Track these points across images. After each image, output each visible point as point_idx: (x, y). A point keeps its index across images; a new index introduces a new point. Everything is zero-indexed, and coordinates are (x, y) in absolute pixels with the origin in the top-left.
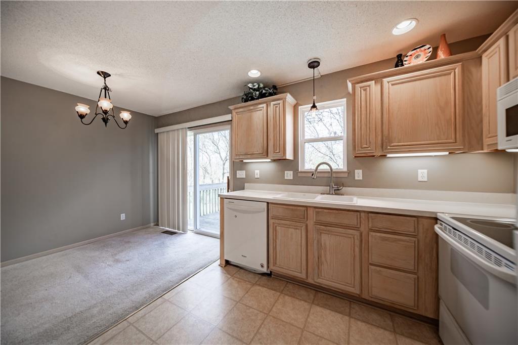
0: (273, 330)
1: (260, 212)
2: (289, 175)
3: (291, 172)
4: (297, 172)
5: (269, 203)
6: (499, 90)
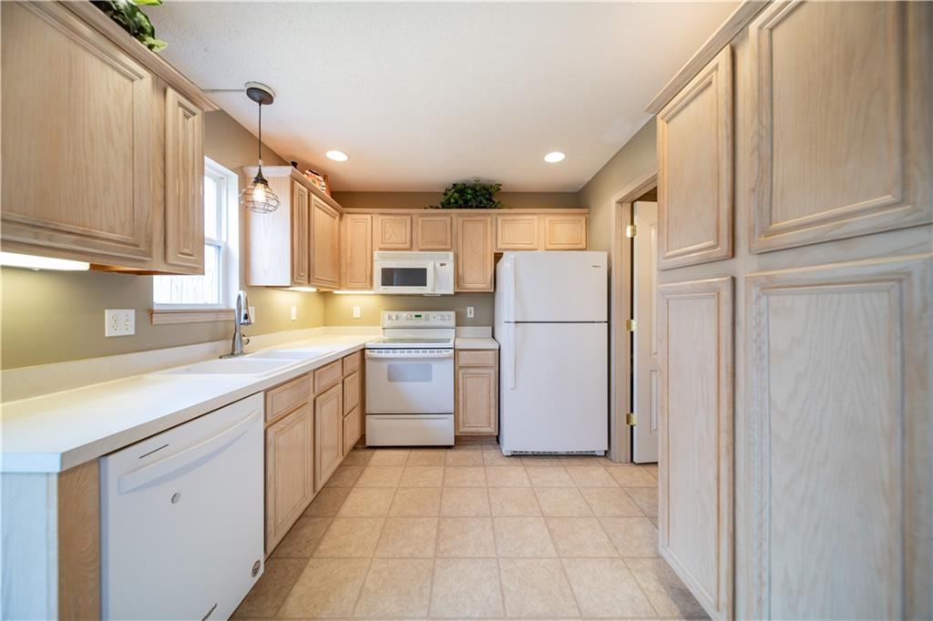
0: (401, 543)
1: (237, 439)
2: (119, 322)
3: (131, 313)
4: (151, 312)
5: (266, 391)
6: (377, 254)
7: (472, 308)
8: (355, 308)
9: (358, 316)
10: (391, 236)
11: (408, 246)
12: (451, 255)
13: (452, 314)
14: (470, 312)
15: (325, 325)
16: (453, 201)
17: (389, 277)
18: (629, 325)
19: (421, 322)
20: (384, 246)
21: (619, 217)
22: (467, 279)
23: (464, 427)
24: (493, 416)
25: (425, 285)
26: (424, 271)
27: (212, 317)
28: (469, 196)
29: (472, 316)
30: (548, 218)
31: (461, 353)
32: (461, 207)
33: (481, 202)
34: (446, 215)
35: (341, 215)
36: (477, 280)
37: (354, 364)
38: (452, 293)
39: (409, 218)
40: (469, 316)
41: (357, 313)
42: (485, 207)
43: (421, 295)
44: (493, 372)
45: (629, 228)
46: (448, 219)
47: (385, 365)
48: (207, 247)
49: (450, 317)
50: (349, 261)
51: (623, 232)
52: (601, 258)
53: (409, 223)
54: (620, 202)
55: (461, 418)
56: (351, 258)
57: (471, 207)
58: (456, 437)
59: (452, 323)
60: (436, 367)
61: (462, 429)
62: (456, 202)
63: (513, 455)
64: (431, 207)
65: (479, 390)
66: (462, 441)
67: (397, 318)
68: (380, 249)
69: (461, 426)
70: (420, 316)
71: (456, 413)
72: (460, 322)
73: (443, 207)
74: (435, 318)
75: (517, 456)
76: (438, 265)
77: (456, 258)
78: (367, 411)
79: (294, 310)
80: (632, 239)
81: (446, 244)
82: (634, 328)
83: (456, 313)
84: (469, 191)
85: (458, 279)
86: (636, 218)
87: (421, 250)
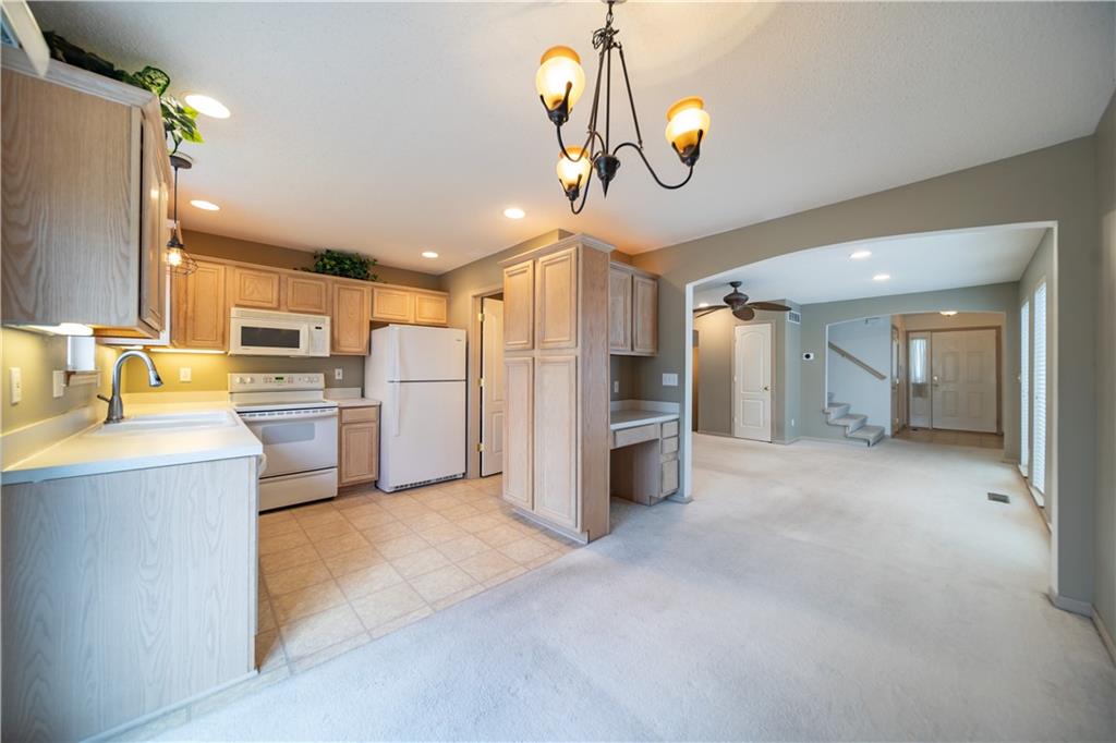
6: (234, 311)
7: (341, 371)
8: (182, 370)
9: (188, 379)
10: (253, 292)
11: (275, 305)
12: (328, 319)
13: (321, 376)
14: (338, 374)
16: (328, 267)
17: (250, 336)
18: (480, 382)
19: (284, 385)
20: (241, 302)
21: (474, 306)
22: (342, 342)
23: (347, 477)
24: (374, 463)
25: (298, 347)
26: (297, 333)
28: (347, 266)
29: (341, 378)
30: (418, 296)
31: (344, 411)
32: (335, 274)
33: (359, 274)
34: (322, 280)
36: (352, 344)
38: (328, 355)
39: (276, 277)
40: (337, 378)
41: (185, 374)
42: (362, 279)
43: (288, 357)
44: (374, 425)
45: (480, 315)
46: (323, 284)
49: (319, 379)
50: (190, 314)
51: (476, 316)
52: (461, 334)
53: (276, 282)
54: (475, 297)
55: (343, 470)
56: (194, 311)
57: (350, 277)
58: (339, 488)
59: (322, 384)
60: (318, 425)
61: (345, 480)
62: (332, 269)
63: (395, 492)
64: (304, 269)
65: (360, 441)
66: (346, 490)
67: (252, 380)
68: (237, 306)
69: (344, 476)
70: (282, 378)
71: (340, 466)
72: (329, 383)
73: (317, 272)
74: (300, 380)
75: (400, 490)
76: (313, 328)
77: (332, 321)
80: (482, 323)
81: (320, 308)
82: (483, 385)
83: (325, 376)
84: (348, 262)
85: (334, 343)
86: (484, 310)
87: (292, 311)
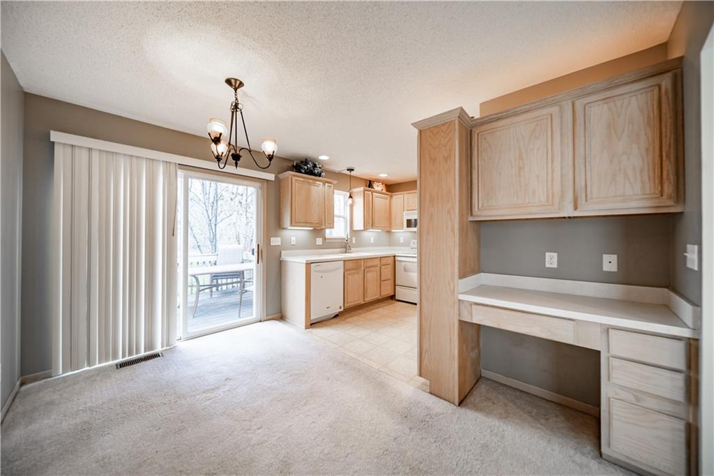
2: (319, 241)
3: (321, 239)
4: (325, 239)
5: (344, 261)
6: (404, 213)
15: (389, 246)
17: (408, 223)
20: (408, 209)
27: (341, 241)
35: (392, 196)
37: (390, 261)
47: (403, 263)
48: (335, 219)
50: (394, 217)
78: (397, 283)
79: (372, 239)
